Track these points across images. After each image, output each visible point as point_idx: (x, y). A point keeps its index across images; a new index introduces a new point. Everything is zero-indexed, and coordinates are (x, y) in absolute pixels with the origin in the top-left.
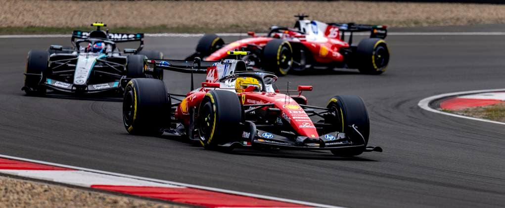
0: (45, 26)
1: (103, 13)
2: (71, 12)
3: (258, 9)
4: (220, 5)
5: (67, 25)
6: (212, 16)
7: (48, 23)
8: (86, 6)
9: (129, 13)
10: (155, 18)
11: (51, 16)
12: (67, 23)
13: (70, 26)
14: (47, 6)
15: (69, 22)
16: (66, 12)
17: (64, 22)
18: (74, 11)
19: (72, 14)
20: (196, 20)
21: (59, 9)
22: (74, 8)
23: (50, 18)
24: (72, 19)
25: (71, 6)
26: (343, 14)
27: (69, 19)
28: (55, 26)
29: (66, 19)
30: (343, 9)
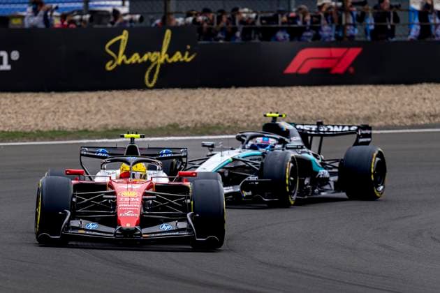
0: (6, 130)
1: (88, 109)
2: (42, 109)
3: (308, 99)
4: (254, 94)
5: (36, 129)
6: (241, 110)
7: (12, 126)
8: (63, 100)
9: (125, 109)
10: (161, 114)
11: (14, 116)
12: (37, 125)
13: (41, 129)
14: (8, 102)
15: (40, 124)
16: (35, 110)
17: (32, 123)
18: (47, 109)
19: (43, 112)
20: (220, 115)
21: (25, 106)
22: (46, 104)
23: (13, 118)
24: (44, 119)
25: (41, 102)
26: (427, 101)
27: (39, 119)
28: (19, 130)
29: (35, 119)
30: (427, 95)
